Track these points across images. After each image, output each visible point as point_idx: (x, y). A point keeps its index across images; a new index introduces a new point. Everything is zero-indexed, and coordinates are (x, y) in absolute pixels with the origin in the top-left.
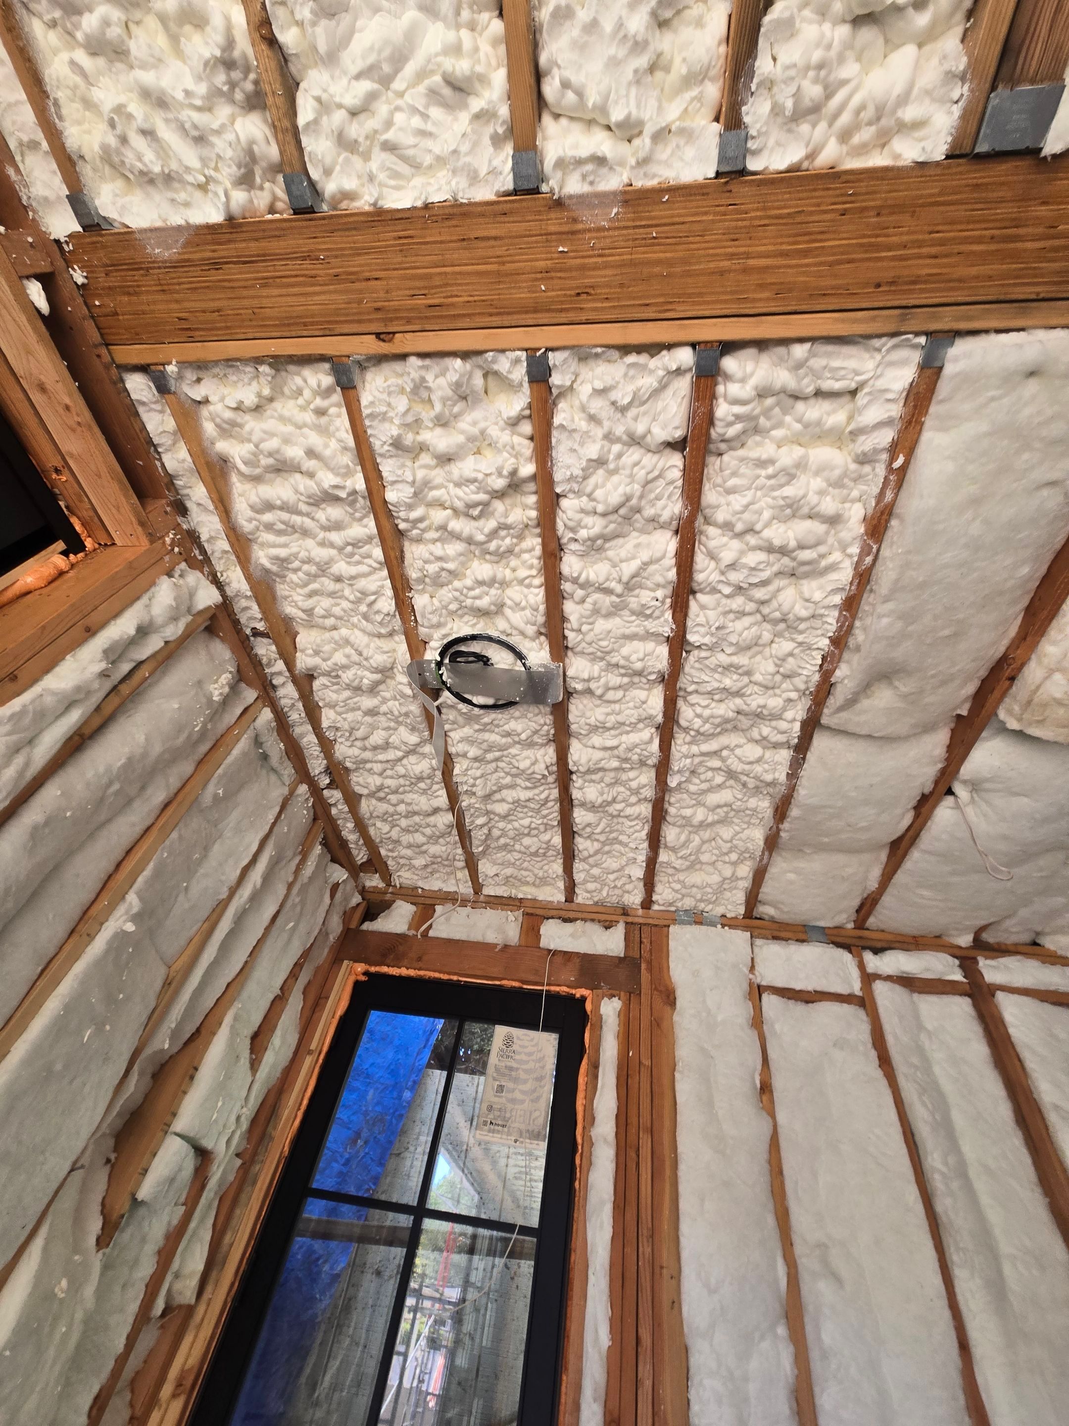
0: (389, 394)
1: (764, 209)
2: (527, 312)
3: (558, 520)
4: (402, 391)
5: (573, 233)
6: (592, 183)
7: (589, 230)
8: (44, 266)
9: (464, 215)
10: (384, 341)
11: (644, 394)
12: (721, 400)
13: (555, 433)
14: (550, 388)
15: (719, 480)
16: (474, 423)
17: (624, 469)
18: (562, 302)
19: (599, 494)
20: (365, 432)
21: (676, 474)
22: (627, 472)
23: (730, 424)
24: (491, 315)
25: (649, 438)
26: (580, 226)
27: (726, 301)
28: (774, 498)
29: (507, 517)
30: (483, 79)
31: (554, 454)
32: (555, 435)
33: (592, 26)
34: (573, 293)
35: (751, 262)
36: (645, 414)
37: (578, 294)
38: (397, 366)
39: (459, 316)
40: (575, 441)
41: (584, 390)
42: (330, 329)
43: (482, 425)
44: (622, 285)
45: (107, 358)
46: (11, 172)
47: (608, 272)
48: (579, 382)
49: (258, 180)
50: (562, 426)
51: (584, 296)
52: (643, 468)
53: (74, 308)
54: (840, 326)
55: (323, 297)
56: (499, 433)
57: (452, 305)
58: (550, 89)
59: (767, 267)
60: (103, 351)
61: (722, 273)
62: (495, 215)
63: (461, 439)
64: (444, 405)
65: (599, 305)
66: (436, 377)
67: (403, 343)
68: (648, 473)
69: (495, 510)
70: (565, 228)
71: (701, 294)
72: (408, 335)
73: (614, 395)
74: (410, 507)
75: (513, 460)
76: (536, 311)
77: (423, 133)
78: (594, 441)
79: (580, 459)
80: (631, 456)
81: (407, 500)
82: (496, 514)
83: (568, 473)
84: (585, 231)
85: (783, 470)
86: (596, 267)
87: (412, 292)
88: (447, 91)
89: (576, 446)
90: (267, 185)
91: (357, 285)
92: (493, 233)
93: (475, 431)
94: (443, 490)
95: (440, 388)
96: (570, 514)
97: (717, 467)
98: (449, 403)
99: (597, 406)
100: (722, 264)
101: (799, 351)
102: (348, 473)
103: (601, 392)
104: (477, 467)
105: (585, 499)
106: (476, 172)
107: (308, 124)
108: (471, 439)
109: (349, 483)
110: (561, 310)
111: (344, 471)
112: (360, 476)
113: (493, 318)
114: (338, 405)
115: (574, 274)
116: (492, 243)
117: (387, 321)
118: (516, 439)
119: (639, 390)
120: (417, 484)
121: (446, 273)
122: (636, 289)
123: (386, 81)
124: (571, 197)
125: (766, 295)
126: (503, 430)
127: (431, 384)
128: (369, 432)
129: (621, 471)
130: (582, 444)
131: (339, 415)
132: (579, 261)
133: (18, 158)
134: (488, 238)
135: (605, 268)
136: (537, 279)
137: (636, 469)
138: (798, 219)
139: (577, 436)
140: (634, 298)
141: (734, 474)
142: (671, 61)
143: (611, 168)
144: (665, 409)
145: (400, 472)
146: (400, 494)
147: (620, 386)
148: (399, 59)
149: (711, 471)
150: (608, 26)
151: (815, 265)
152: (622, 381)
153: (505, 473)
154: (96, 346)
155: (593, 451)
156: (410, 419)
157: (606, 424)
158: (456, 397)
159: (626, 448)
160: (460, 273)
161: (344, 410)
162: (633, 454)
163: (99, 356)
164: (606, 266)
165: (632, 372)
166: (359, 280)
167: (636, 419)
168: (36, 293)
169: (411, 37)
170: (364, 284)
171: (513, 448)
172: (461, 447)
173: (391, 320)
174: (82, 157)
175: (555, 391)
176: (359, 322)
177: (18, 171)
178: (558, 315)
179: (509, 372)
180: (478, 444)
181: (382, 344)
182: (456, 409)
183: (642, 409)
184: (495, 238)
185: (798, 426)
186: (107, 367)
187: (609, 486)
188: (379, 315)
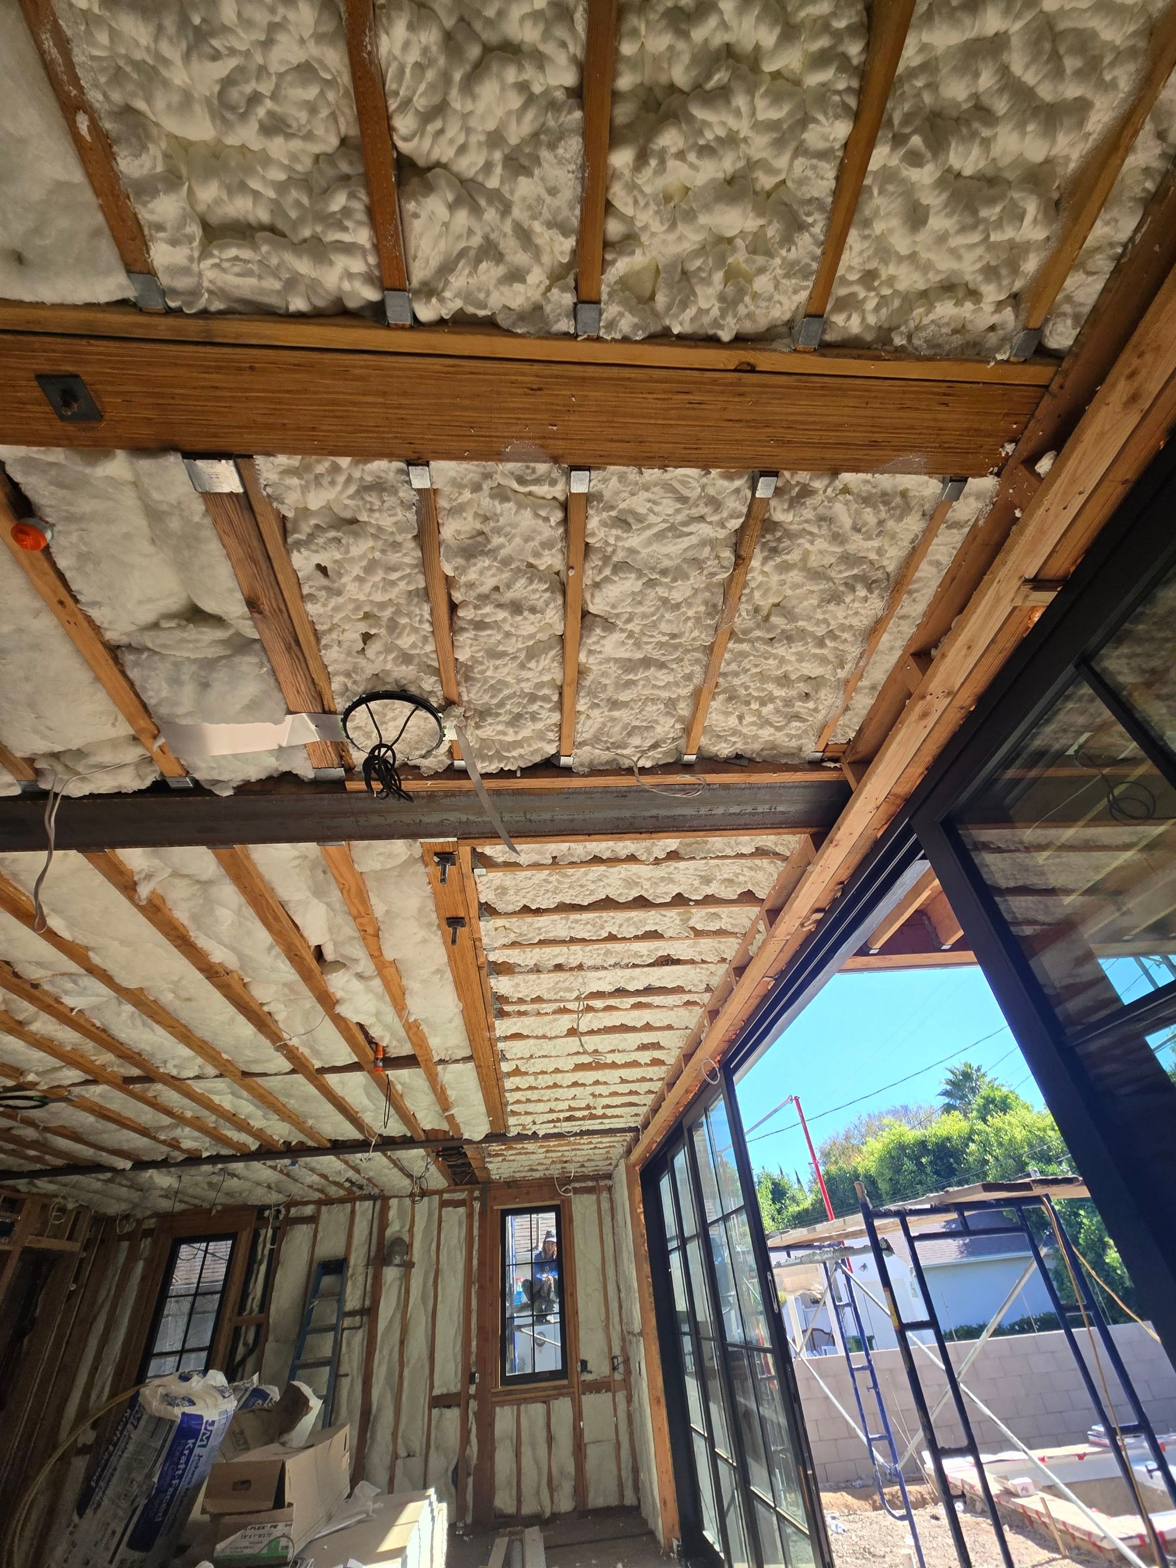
0: (770, 299)
1: (383, 438)
2: (593, 378)
3: (583, 35)
4: (755, 296)
5: (544, 438)
6: (528, 467)
7: (529, 438)
8: (1022, 472)
9: (635, 459)
10: (749, 364)
11: (463, 269)
12: (368, 246)
13: (575, 222)
14: (576, 288)
15: (331, 96)
16: (680, 238)
17: (479, 143)
18: (557, 384)
19: (515, 101)
20: (823, 253)
21: (403, 124)
22: (474, 139)
23: (346, 212)
24: (629, 379)
25: (450, 197)
26: (537, 442)
27: (395, 369)
28: (232, 52)
29: (671, 48)
30: (604, 524)
31: (579, 189)
32: (574, 218)
33: (527, 539)
34: (546, 392)
35: (379, 400)
36: (459, 237)
37: (540, 389)
38: (748, 327)
39: (661, 382)
40: (549, 207)
41: (537, 277)
42: (800, 381)
43: (672, 237)
44: (498, 393)
45: (1058, 380)
46: (981, 523)
47: (512, 405)
48: (543, 287)
49: (797, 489)
50: (565, 234)
51: (534, 387)
52: (451, 141)
53: (1037, 433)
54: (268, 332)
55: (790, 410)
56: (651, 222)
57: (665, 392)
58: (558, 515)
59: (364, 395)
60: (1054, 387)
61: (405, 394)
62: (609, 456)
63: (703, 219)
64: (710, 275)
65: (519, 378)
66: (708, 311)
67: (729, 358)
68: (441, 132)
69: (688, 68)
70: (551, 442)
71: (422, 377)
72: (721, 366)
73: (501, 270)
74: (822, 95)
75: (639, 182)
76: (584, 379)
77: (655, 503)
78: (524, 199)
79: (542, 179)
80: (473, 164)
81: (821, 117)
82: (686, 58)
83: (560, 151)
84: (534, 438)
85: (244, 117)
86: (524, 410)
87: (702, 406)
88: (631, 520)
89: (548, 199)
90: (793, 482)
91: (749, 417)
92: (615, 445)
93: (682, 228)
94: (761, 116)
95: (708, 298)
96: (562, 58)
97: (342, 121)
98: (703, 275)
99: (520, 258)
100: (407, 402)
101: (298, 304)
102: (888, 176)
103: (516, 276)
104: (691, 172)
105: (537, 89)
106: (620, 482)
107: (738, 517)
108: (690, 216)
109: (894, 161)
110: (557, 377)
111: (890, 188)
112: (874, 165)
113: (627, 375)
114: (844, 282)
115: (544, 407)
116: (616, 437)
117: (739, 383)
118: (629, 211)
119: (470, 274)
120: (794, 144)
121: (664, 419)
122: (484, 389)
123: (672, 528)
124: (545, 462)
125: (358, 371)
126: (645, 228)
127: (717, 305)
128: (818, 251)
129: (482, 138)
130: (539, 199)
131: (850, 268)
132: (539, 417)
133: (971, 523)
134: (618, 441)
135: (514, 409)
136: (580, 406)
137: (461, 139)
138: (350, 428)
139: (546, 214)
140: (486, 380)
141: (312, 109)
142: (474, 518)
143: (512, 474)
144: (436, 244)
145: (809, 173)
146: (827, 130)
147: (493, 282)
148: (660, 536)
149: (347, 111)
150: (518, 540)
151: (319, 392)
152: (491, 288)
153: (653, 163)
154: (1054, 396)
155: (525, 188)
156: (760, 260)
157: (508, 227)
158: (694, 281)
159: (480, 178)
160: (651, 418)
161: (841, 271)
162: (469, 167)
163: (1062, 387)
164: (513, 410)
165: (482, 296)
166: (747, 421)
167: (470, 232)
168: (1044, 466)
169: (649, 542)
170: (744, 417)
171: (636, 202)
172: (707, 208)
173: (731, 384)
174: (924, 515)
175: (570, 280)
176: (765, 386)
177: (977, 520)
178: (560, 373)
179: (621, 315)
180: (684, 206)
181: (752, 361)
182: (698, 263)
183: (463, 244)
184: (612, 441)
185: (255, 184)
186: (1066, 374)
187: (500, 112)
188: (742, 389)
